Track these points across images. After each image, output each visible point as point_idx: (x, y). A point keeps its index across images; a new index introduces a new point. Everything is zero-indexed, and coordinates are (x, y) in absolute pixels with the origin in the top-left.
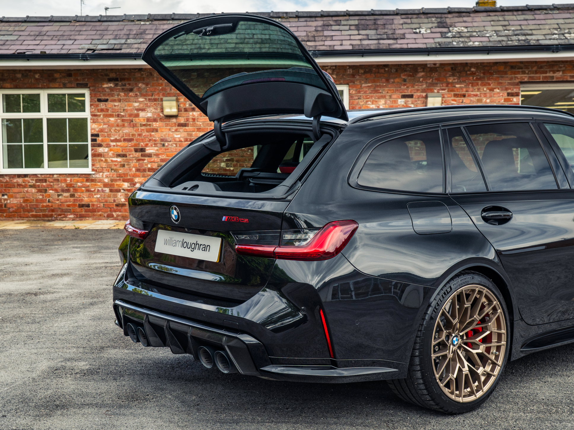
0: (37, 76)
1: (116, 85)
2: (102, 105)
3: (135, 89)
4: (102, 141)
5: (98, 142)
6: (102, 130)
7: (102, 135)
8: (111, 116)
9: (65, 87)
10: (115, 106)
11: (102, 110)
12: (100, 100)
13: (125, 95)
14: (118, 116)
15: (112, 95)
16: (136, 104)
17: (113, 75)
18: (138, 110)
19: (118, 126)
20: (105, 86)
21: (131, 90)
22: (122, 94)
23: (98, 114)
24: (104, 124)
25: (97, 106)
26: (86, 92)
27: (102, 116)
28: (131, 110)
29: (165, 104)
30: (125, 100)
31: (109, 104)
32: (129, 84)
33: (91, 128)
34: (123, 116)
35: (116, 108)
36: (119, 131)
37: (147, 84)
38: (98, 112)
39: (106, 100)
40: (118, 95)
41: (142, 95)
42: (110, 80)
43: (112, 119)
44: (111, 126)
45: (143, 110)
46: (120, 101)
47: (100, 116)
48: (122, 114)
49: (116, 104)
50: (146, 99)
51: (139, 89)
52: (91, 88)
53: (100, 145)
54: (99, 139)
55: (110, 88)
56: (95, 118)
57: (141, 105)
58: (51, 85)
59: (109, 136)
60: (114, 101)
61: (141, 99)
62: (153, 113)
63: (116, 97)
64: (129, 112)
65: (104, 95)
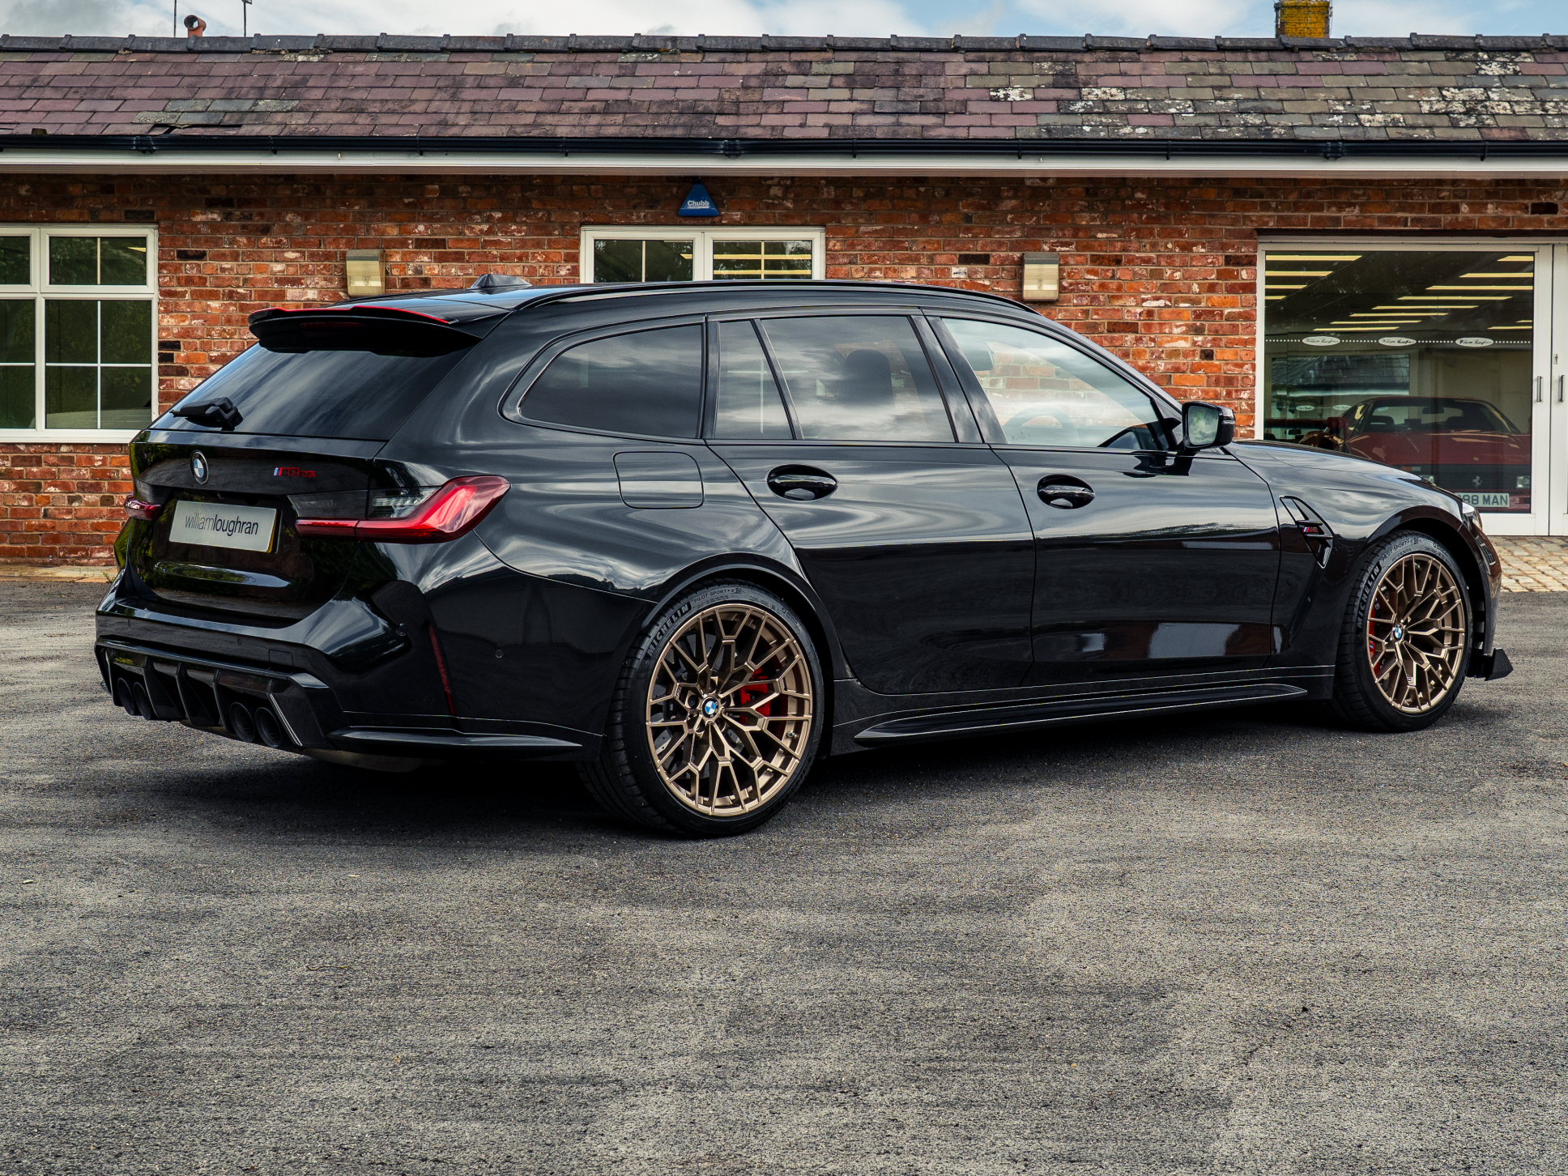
0: (23, 191)
1: (228, 217)
2: (189, 268)
3: (276, 228)
4: (188, 360)
5: (177, 362)
6: (187, 333)
7: (188, 346)
8: (213, 296)
9: (95, 219)
10: (223, 270)
11: (189, 281)
12: (183, 256)
13: (250, 243)
14: (231, 295)
15: (217, 243)
16: (278, 267)
17: (218, 191)
18: (282, 281)
19: (229, 321)
20: (199, 218)
21: (266, 231)
22: (243, 240)
23: (179, 289)
24: (194, 318)
25: (177, 269)
26: (150, 233)
27: (188, 296)
28: (266, 281)
29: (352, 267)
30: (249, 256)
31: (209, 266)
32: (261, 215)
33: (161, 325)
34: (243, 297)
35: (226, 275)
36: (232, 335)
37: (307, 217)
38: (180, 285)
39: (201, 256)
40: (232, 242)
41: (294, 245)
42: (211, 204)
43: (215, 304)
44: (210, 320)
45: (296, 282)
46: (235, 257)
47: (183, 294)
48: (240, 290)
49: (226, 265)
50: (303, 253)
51: (287, 229)
52: (163, 224)
53: (182, 372)
54: (180, 356)
55: (211, 224)
56: (171, 300)
57: (292, 270)
58: (59, 214)
59: (206, 347)
60: (222, 257)
61: (291, 255)
62: (321, 290)
63: (226, 248)
64: (259, 287)
65: (196, 242)
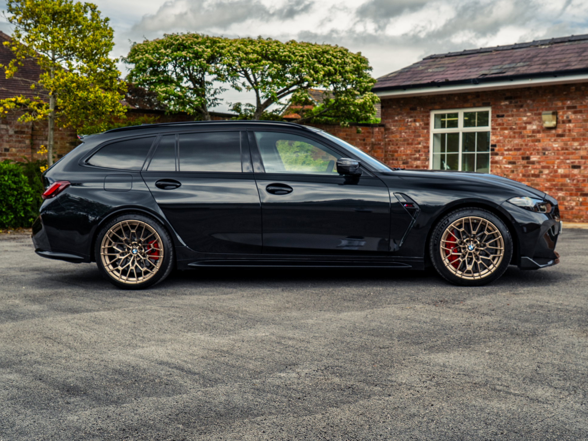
0: (456, 98)
1: (511, 103)
2: (500, 120)
3: (525, 105)
4: (499, 150)
5: (496, 151)
6: (498, 141)
7: (500, 146)
8: (506, 129)
9: (474, 106)
10: (509, 120)
11: (499, 125)
12: (498, 116)
13: (517, 111)
14: (511, 129)
15: (507, 111)
16: (525, 119)
17: (508, 94)
18: (527, 123)
19: (510, 137)
20: (503, 104)
21: (521, 106)
22: (515, 110)
23: (497, 127)
24: (501, 136)
25: (496, 121)
26: (489, 109)
27: (499, 130)
28: (521, 123)
29: (544, 117)
30: (517, 115)
31: (505, 119)
32: (520, 101)
33: (493, 139)
34: (514, 129)
35: (510, 122)
36: (511, 141)
37: (534, 101)
38: (497, 126)
39: (503, 116)
40: (512, 111)
41: (530, 111)
42: (506, 99)
43: (506, 132)
44: (505, 137)
45: (530, 123)
46: (512, 116)
47: (497, 129)
48: (514, 127)
49: (510, 119)
50: (532, 113)
51: (528, 105)
52: (493, 106)
53: (497, 154)
54: (497, 149)
55: (506, 105)
56: (494, 131)
57: (529, 119)
58: (465, 105)
59: (504, 146)
60: (509, 116)
61: (529, 114)
62: (538, 126)
63: (510, 113)
64: (519, 125)
65: (502, 111)
